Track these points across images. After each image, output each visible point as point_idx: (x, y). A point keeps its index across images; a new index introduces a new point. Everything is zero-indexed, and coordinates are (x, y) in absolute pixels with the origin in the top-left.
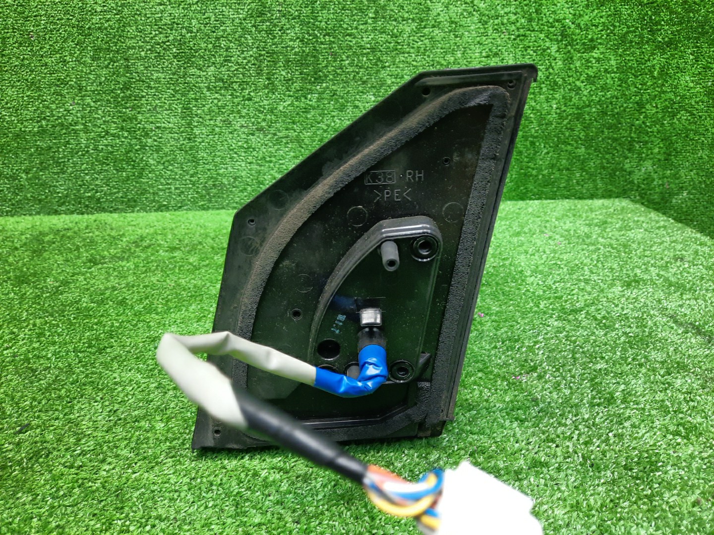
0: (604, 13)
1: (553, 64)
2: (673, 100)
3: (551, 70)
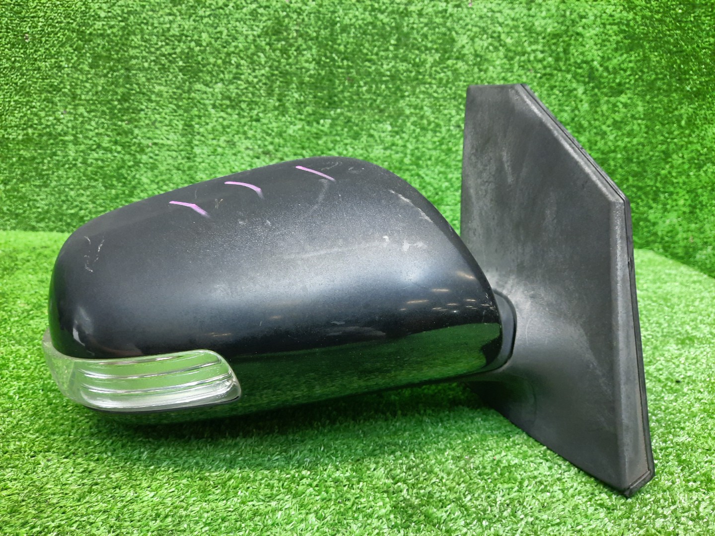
0: (633, 58)
1: (579, 106)
2: (699, 151)
3: (577, 112)
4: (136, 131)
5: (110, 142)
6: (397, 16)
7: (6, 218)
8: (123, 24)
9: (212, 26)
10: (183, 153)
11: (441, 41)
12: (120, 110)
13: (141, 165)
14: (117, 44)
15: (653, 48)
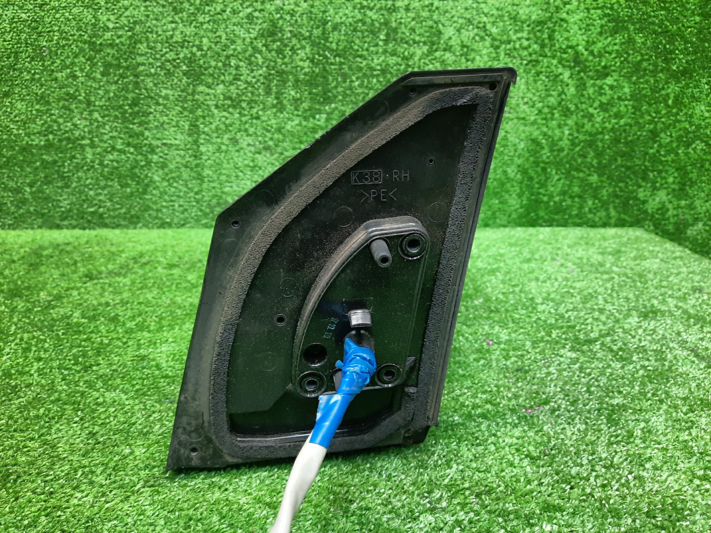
4: (147, 133)
5: (123, 144)
6: (385, 13)
7: (33, 218)
8: (130, 33)
9: (212, 31)
10: (190, 152)
11: (428, 34)
12: (131, 114)
13: (153, 165)
14: (125, 53)
15: (638, 29)
